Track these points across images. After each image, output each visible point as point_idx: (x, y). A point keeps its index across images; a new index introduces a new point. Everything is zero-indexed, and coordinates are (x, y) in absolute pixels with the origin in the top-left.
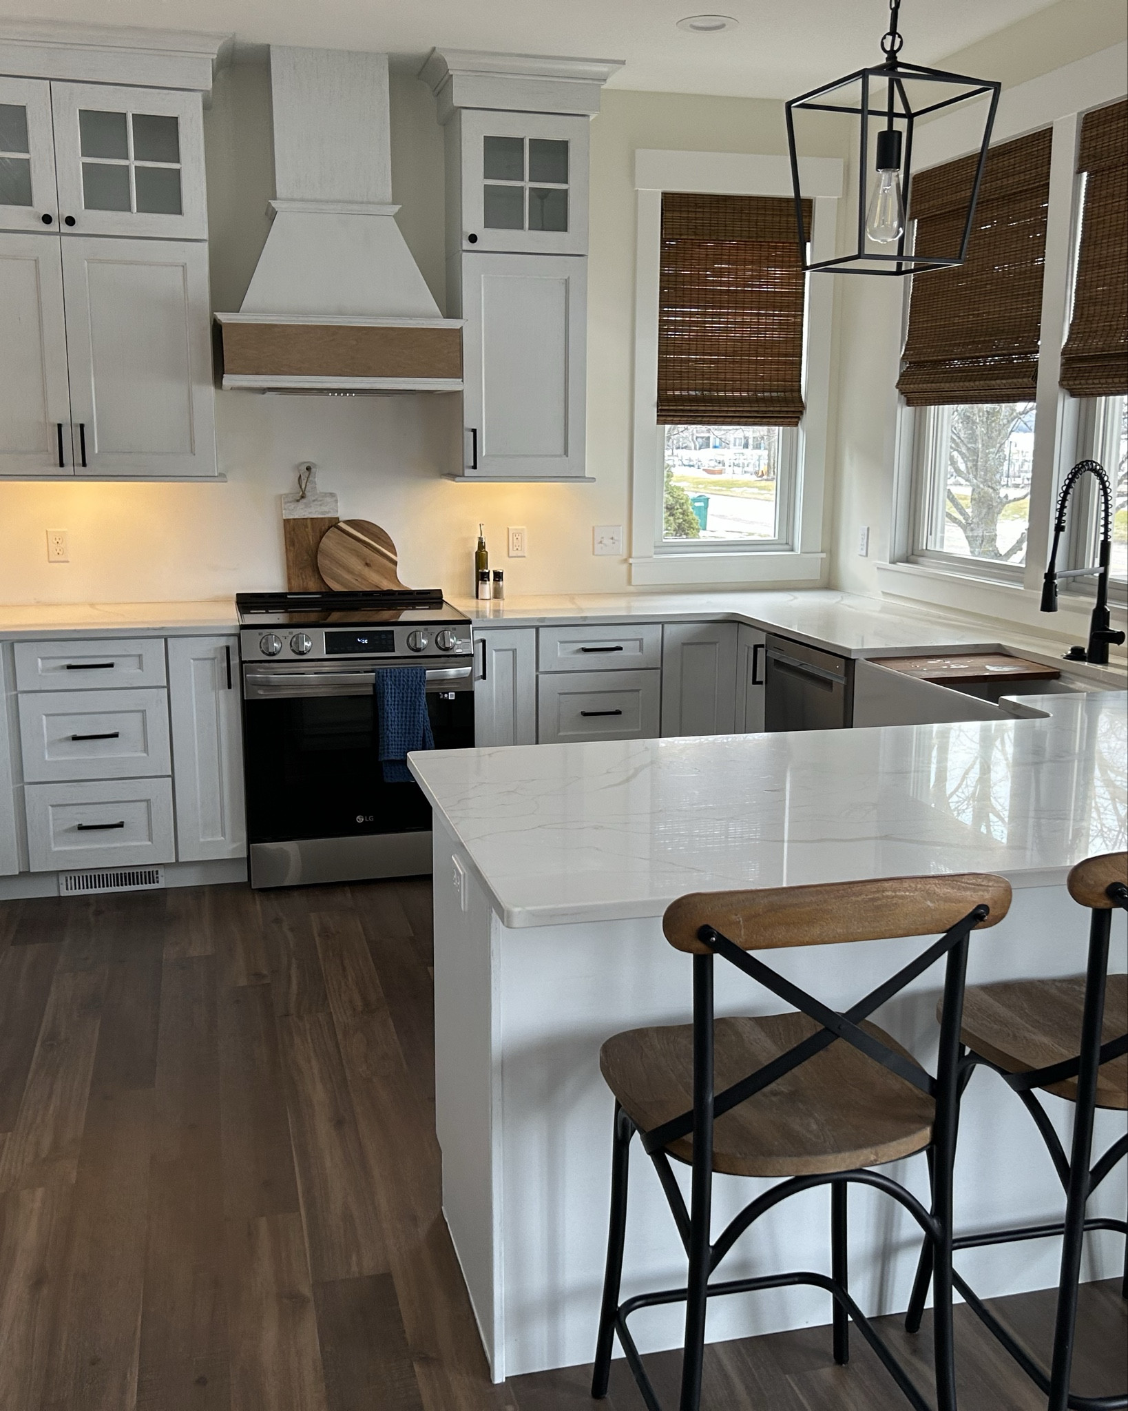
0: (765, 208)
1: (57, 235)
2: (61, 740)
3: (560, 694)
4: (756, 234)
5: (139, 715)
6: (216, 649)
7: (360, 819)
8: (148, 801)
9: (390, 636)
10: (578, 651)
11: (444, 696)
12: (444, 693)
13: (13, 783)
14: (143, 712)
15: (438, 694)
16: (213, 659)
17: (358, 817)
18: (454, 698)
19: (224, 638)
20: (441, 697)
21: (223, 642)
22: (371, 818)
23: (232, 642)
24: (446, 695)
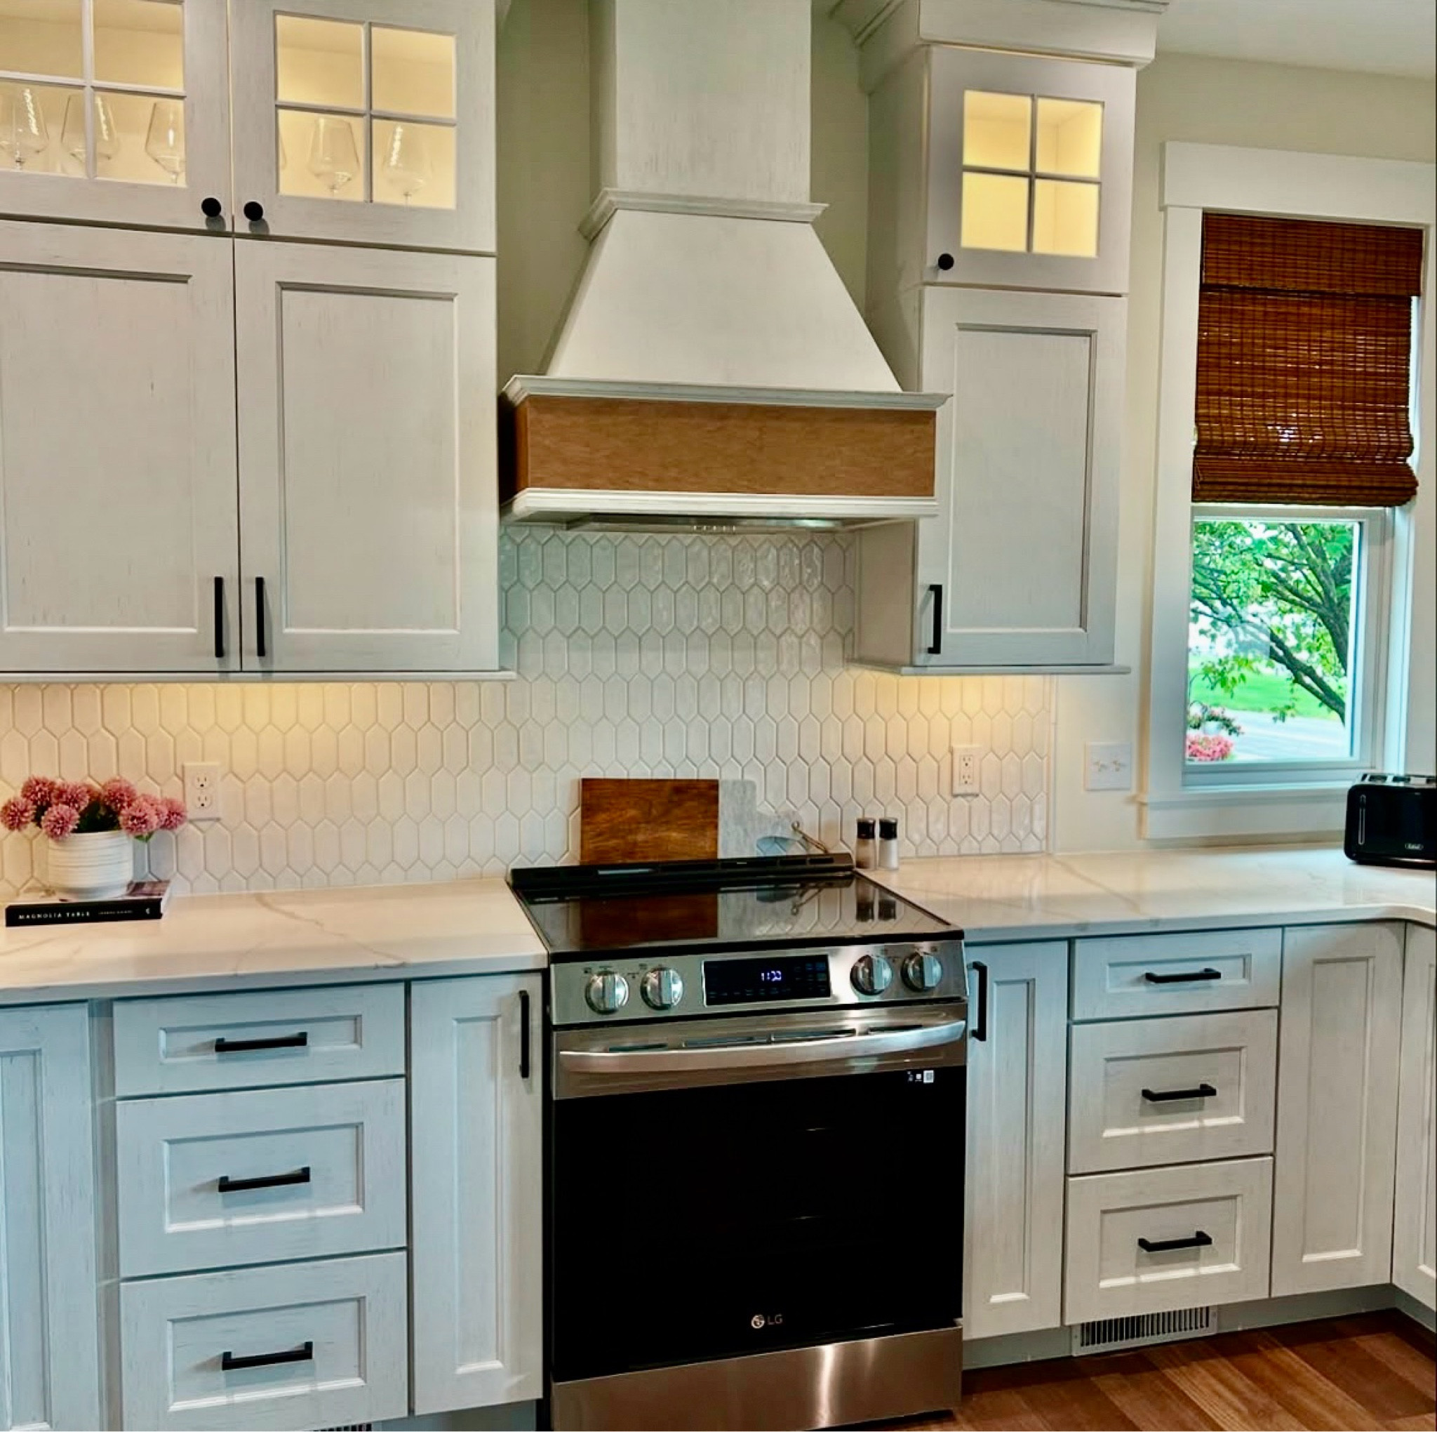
0: (1354, 241)
1: (230, 237)
2: (197, 1190)
3: (1109, 1060)
4: (1342, 280)
5: (349, 1134)
6: (501, 1000)
7: (757, 1322)
8: (360, 1300)
9: (820, 966)
10: (1138, 980)
11: (915, 1078)
12: (915, 1072)
13: (98, 1280)
14: (358, 1127)
15: (903, 1075)
16: (495, 1018)
17: (755, 1318)
18: (932, 1081)
19: (513, 978)
20: (911, 1079)
21: (511, 986)
22: (779, 1320)
23: (533, 985)
24: (919, 1076)
